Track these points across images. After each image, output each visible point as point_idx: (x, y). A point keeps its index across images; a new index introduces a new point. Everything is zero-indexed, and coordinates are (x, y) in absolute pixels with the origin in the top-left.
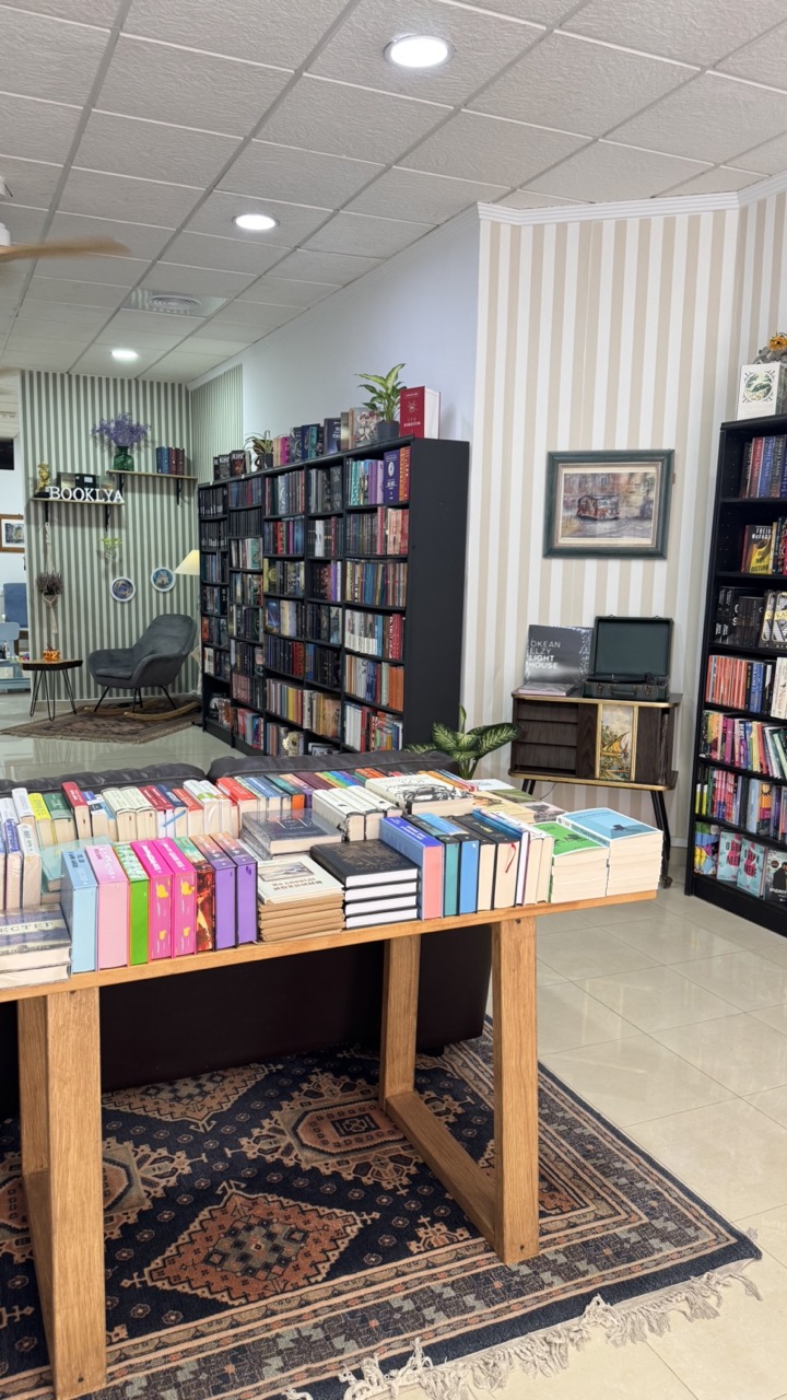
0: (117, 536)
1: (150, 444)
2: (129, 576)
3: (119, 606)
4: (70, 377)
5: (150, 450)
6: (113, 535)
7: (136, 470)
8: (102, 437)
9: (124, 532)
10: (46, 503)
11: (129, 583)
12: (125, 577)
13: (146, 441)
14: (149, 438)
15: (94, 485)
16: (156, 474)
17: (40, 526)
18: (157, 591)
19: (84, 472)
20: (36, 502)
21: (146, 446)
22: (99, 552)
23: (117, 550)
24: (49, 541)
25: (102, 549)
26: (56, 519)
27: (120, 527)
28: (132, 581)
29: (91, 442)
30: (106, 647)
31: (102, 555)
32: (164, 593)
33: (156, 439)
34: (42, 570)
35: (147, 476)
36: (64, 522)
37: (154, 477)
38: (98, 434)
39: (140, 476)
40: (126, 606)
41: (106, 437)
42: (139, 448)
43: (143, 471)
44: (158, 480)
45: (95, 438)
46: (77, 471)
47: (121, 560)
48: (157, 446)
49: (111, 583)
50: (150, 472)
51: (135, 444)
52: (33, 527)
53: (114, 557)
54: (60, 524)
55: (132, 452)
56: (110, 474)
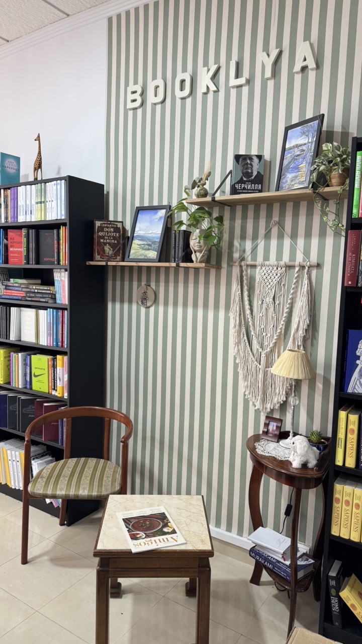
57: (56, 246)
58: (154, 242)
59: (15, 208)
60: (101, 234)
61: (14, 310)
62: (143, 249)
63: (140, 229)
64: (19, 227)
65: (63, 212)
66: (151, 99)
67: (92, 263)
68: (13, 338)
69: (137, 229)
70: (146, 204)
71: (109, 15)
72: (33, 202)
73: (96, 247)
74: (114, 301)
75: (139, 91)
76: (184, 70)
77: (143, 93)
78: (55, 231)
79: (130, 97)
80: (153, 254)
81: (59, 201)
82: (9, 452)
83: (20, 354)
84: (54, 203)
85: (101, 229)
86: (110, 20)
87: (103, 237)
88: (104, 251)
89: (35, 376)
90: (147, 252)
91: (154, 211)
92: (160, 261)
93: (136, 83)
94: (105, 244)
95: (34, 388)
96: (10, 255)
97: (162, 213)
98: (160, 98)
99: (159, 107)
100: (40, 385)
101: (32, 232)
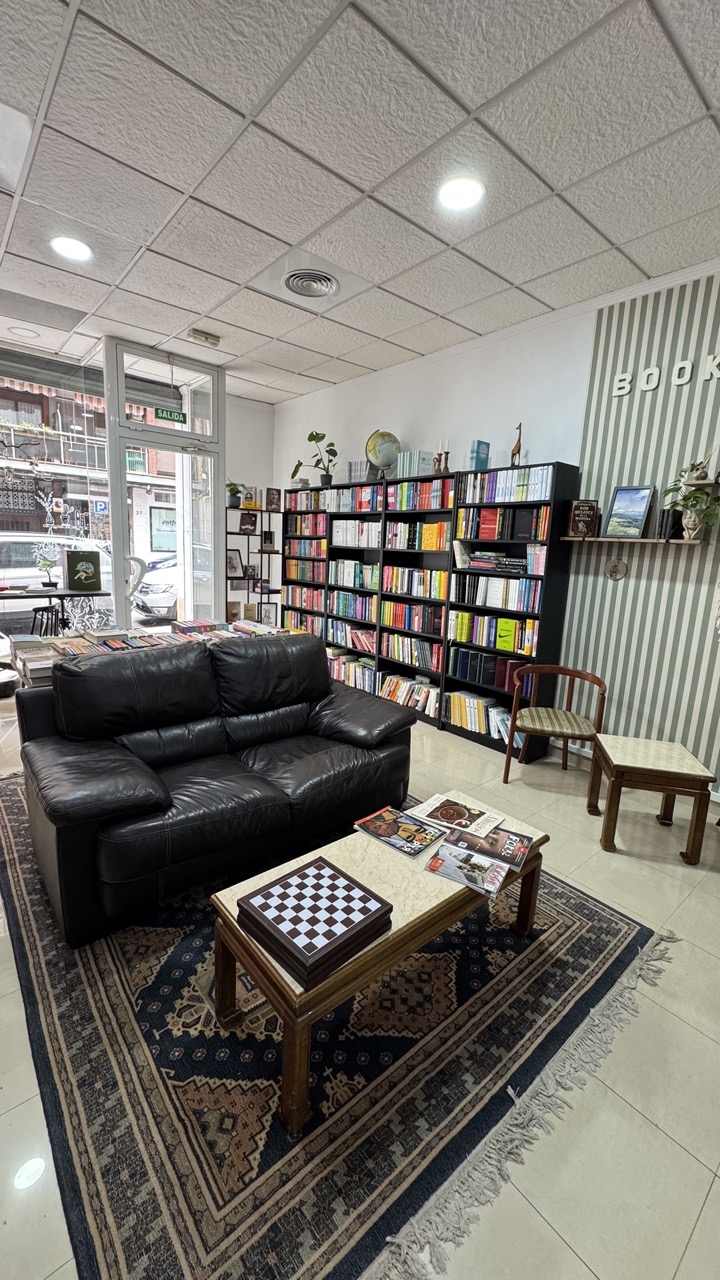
57: (534, 524)
58: (636, 520)
59: (493, 490)
60: (577, 512)
61: (482, 580)
62: (622, 526)
63: (619, 507)
64: (495, 506)
65: (548, 494)
66: (641, 385)
67: (566, 539)
68: (479, 602)
69: (615, 508)
70: (625, 484)
71: (600, 307)
72: (514, 485)
73: (571, 524)
74: (577, 573)
75: (629, 378)
76: (684, 358)
77: (633, 382)
78: (535, 511)
79: (617, 385)
80: (634, 531)
81: (544, 485)
82: (467, 700)
83: (486, 618)
84: (538, 487)
85: (577, 508)
86: (600, 312)
87: (578, 515)
88: (578, 528)
89: (500, 636)
90: (627, 529)
91: (635, 492)
92: (642, 537)
93: (624, 371)
94: (580, 521)
95: (497, 647)
96: (481, 531)
97: (647, 493)
98: (653, 385)
99: (649, 395)
100: (505, 644)
101: (510, 512)
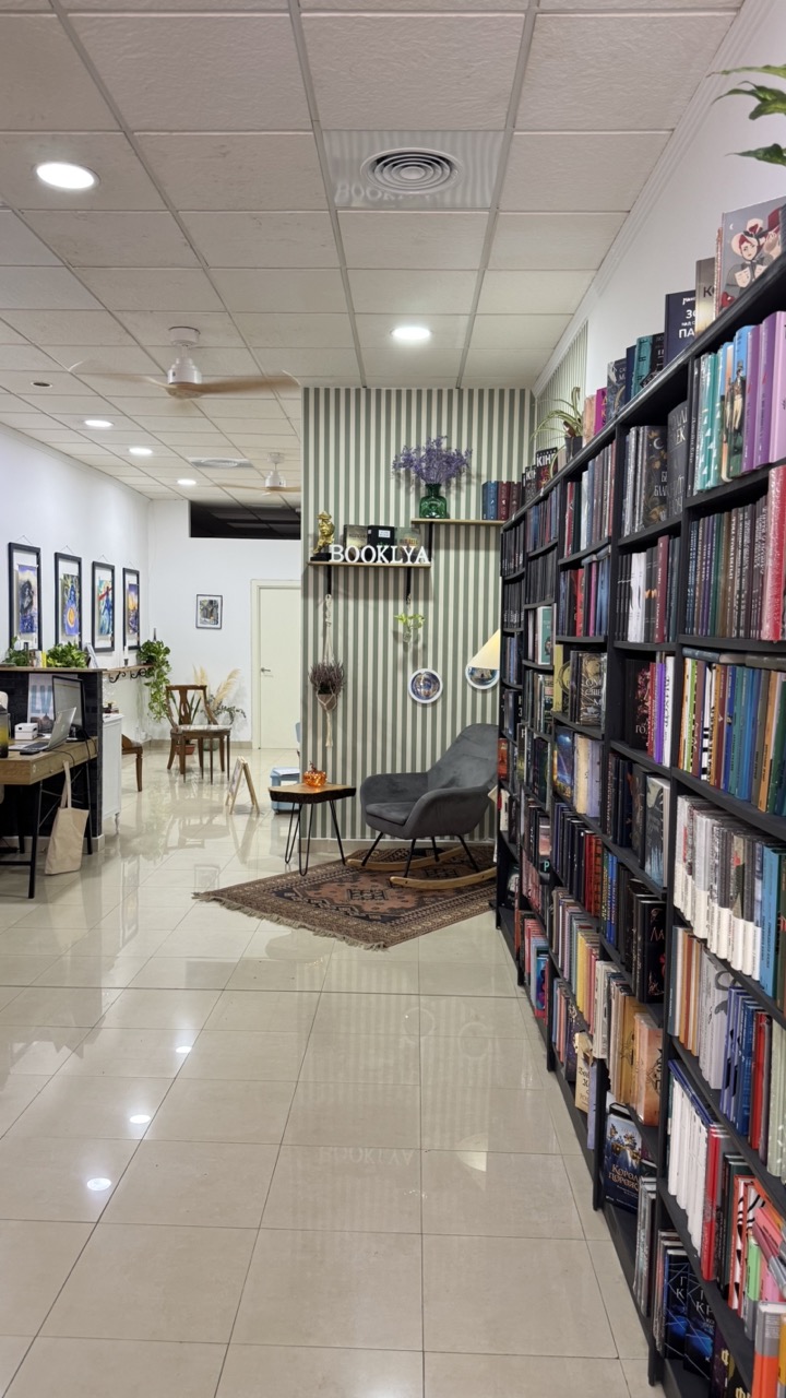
0: (421, 612)
1: (474, 480)
2: (435, 668)
3: (419, 709)
4: (368, 392)
5: (473, 489)
6: (416, 610)
7: (453, 518)
8: (408, 473)
9: (431, 605)
10: (329, 566)
11: (434, 677)
12: (430, 669)
13: (469, 475)
14: (474, 472)
15: (391, 541)
16: (481, 521)
17: (320, 600)
18: (474, 689)
19: (382, 524)
20: (316, 567)
21: (469, 483)
22: (396, 634)
23: (421, 631)
24: (330, 620)
25: (401, 629)
26: (341, 590)
27: (426, 599)
28: (439, 675)
29: (393, 482)
30: (389, 771)
31: (400, 638)
32: (484, 692)
33: (484, 471)
34: (320, 661)
35: (467, 525)
36: (351, 593)
37: (477, 525)
38: (402, 470)
39: (458, 525)
40: (429, 710)
41: (413, 475)
42: (458, 486)
43: (463, 518)
44: (483, 529)
45: (398, 475)
46: (372, 523)
47: (425, 647)
48: (484, 481)
49: (411, 676)
50: (473, 518)
51: (454, 480)
52: (311, 602)
53: (416, 642)
54: (346, 597)
55: (448, 492)
56: (416, 524)
